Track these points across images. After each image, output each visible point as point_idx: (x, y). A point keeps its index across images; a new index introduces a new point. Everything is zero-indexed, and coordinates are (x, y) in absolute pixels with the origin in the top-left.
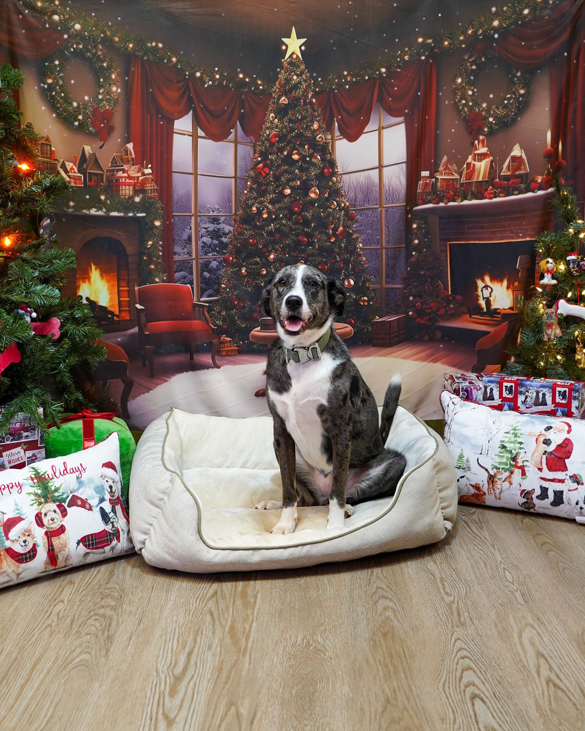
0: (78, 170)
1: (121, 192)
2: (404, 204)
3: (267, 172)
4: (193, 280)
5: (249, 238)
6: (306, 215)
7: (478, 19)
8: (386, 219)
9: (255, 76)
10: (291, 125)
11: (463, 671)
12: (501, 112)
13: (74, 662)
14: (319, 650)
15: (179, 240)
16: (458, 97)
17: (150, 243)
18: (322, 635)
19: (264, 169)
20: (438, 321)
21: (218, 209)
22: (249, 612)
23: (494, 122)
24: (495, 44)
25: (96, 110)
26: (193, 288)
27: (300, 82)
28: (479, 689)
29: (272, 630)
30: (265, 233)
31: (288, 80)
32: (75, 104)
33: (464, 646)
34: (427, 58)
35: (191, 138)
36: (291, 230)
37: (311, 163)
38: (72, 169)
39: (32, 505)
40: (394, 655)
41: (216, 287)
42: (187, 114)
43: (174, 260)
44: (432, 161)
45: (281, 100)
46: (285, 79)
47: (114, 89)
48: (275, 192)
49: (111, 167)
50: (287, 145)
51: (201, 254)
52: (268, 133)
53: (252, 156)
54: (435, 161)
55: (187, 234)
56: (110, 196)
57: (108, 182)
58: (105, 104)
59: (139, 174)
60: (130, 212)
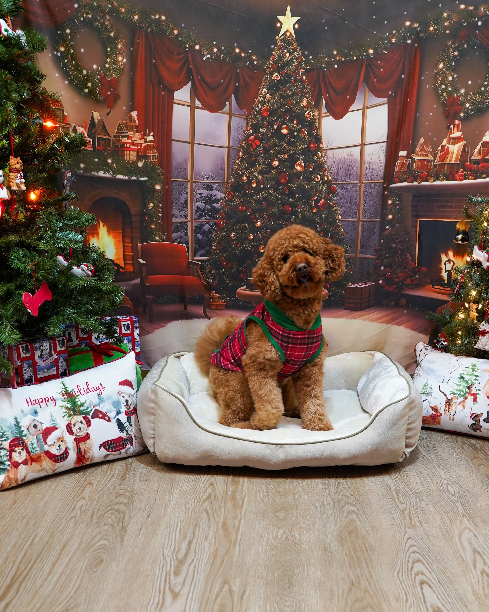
0: (88, 135)
1: (126, 157)
2: (382, 181)
3: (258, 144)
4: (188, 241)
5: (240, 206)
6: (291, 186)
8: (364, 194)
9: (250, 51)
10: (282, 100)
11: (413, 563)
12: (477, 98)
13: (95, 546)
14: (296, 543)
15: (177, 203)
16: (439, 82)
17: (151, 205)
19: (255, 141)
21: (212, 177)
23: (470, 108)
24: (477, 32)
25: (103, 78)
26: (188, 248)
27: (292, 60)
28: (426, 577)
29: (257, 527)
30: (254, 201)
31: (281, 57)
32: (85, 72)
33: (415, 543)
34: (413, 42)
35: (189, 108)
36: (278, 199)
37: (298, 138)
39: (64, 416)
40: (357, 549)
41: (207, 248)
42: (186, 85)
43: (172, 221)
44: (410, 142)
45: (274, 76)
46: (279, 56)
47: (120, 59)
48: (264, 163)
49: (117, 133)
50: (277, 119)
51: (196, 217)
52: (260, 107)
53: (244, 129)
54: (413, 142)
55: (184, 198)
56: (116, 160)
57: (114, 147)
58: (111, 73)
59: (142, 141)
60: (133, 176)
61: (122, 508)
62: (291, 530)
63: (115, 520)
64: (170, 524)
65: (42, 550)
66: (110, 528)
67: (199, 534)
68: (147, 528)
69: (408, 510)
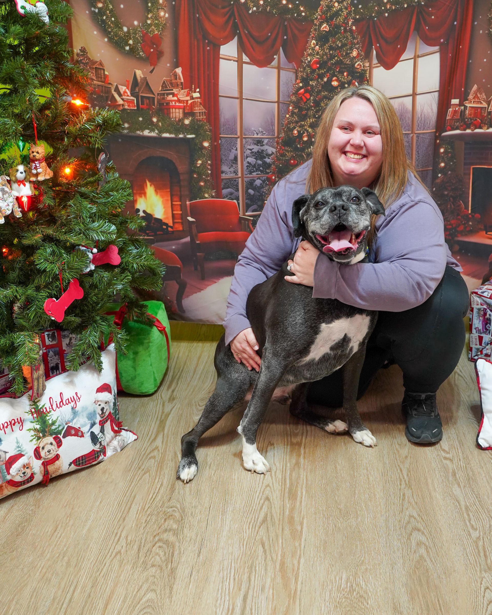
0: (131, 94)
1: (171, 115)
2: (434, 130)
3: (308, 97)
4: (239, 197)
5: (291, 159)
8: (417, 145)
9: (297, 2)
10: (331, 52)
13: (141, 602)
15: (226, 160)
17: (200, 162)
18: (364, 576)
19: (305, 95)
20: (458, 237)
21: (262, 132)
22: (297, 544)
25: (145, 35)
26: (239, 204)
27: (341, 10)
30: (305, 155)
31: (329, 7)
32: (125, 29)
35: (236, 63)
38: (125, 92)
40: (430, 606)
41: (259, 203)
42: (232, 40)
43: (222, 178)
44: (463, 89)
45: (323, 27)
46: (327, 5)
47: (162, 14)
48: (314, 117)
49: (161, 91)
50: (327, 72)
51: (246, 173)
52: (309, 60)
53: (294, 82)
54: (466, 90)
55: (233, 154)
56: (161, 118)
57: (160, 106)
58: (153, 29)
59: (188, 98)
60: (180, 134)
61: (171, 538)
62: (356, 574)
63: (163, 558)
64: (223, 565)
65: (84, 608)
66: (158, 572)
67: (255, 580)
68: (198, 571)
69: (482, 542)
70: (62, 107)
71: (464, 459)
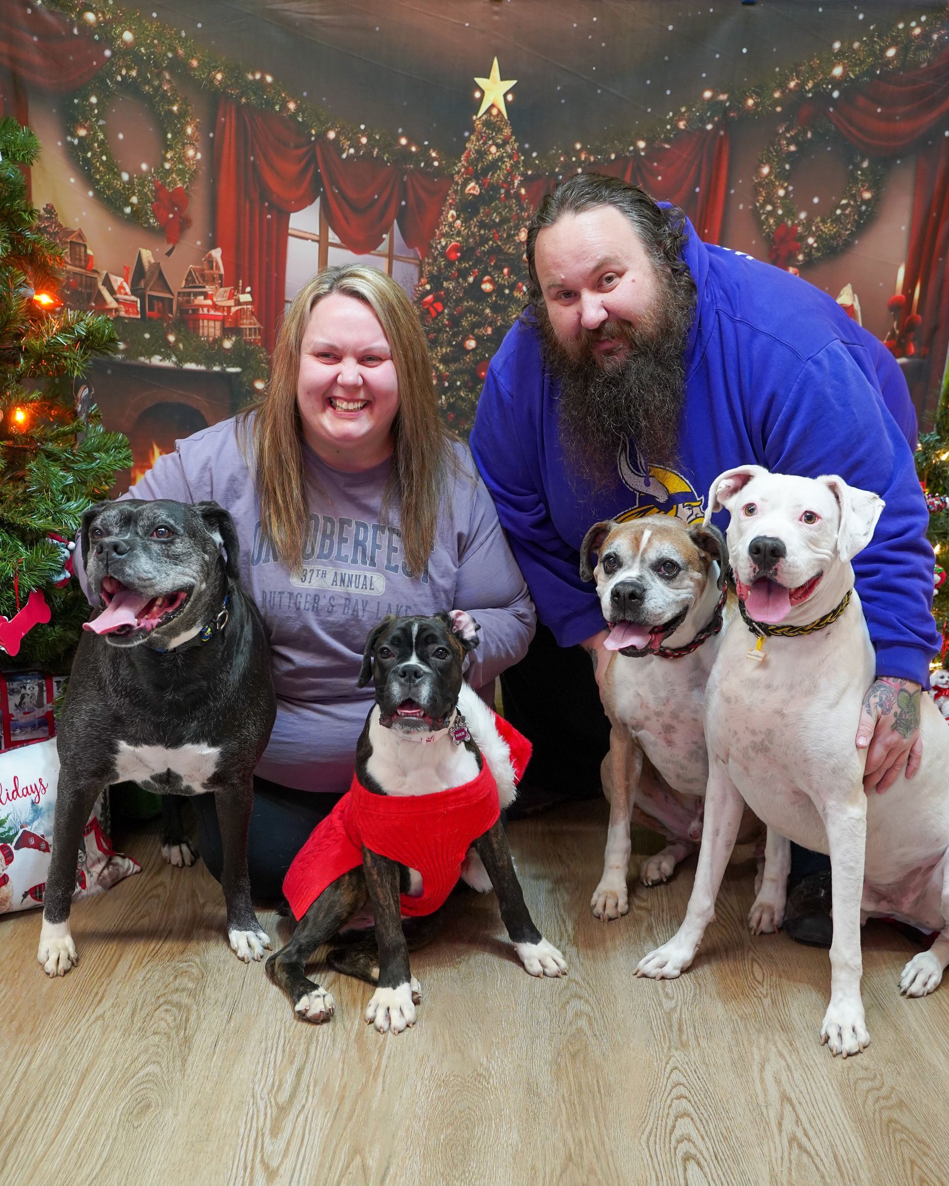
0: (131, 291)
1: (201, 331)
3: (440, 310)
7: (809, 62)
9: (426, 143)
10: (482, 232)
11: (676, 1119)
12: (828, 229)
14: (480, 1075)
16: (761, 199)
19: (435, 305)
23: (815, 245)
24: (831, 110)
25: (160, 189)
27: (501, 158)
28: (695, 1146)
31: (481, 154)
32: (125, 177)
33: (683, 1080)
34: (717, 127)
35: (317, 246)
37: (511, 299)
38: (121, 287)
40: (584, 1087)
42: (310, 204)
45: (469, 187)
46: (478, 152)
47: (191, 153)
48: (449, 344)
49: (185, 287)
50: (474, 266)
52: (444, 243)
53: (416, 282)
56: (184, 336)
57: (181, 314)
58: (175, 179)
59: (231, 303)
60: (215, 365)
61: (185, 1000)
63: (172, 1025)
64: (267, 1033)
66: (164, 1040)
67: (316, 1053)
68: (227, 1041)
69: (678, 1013)
70: (18, 305)
71: (670, 909)
